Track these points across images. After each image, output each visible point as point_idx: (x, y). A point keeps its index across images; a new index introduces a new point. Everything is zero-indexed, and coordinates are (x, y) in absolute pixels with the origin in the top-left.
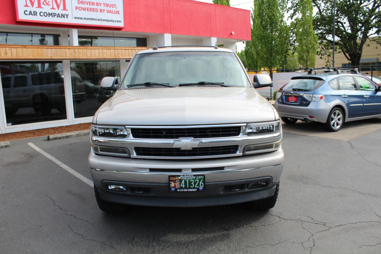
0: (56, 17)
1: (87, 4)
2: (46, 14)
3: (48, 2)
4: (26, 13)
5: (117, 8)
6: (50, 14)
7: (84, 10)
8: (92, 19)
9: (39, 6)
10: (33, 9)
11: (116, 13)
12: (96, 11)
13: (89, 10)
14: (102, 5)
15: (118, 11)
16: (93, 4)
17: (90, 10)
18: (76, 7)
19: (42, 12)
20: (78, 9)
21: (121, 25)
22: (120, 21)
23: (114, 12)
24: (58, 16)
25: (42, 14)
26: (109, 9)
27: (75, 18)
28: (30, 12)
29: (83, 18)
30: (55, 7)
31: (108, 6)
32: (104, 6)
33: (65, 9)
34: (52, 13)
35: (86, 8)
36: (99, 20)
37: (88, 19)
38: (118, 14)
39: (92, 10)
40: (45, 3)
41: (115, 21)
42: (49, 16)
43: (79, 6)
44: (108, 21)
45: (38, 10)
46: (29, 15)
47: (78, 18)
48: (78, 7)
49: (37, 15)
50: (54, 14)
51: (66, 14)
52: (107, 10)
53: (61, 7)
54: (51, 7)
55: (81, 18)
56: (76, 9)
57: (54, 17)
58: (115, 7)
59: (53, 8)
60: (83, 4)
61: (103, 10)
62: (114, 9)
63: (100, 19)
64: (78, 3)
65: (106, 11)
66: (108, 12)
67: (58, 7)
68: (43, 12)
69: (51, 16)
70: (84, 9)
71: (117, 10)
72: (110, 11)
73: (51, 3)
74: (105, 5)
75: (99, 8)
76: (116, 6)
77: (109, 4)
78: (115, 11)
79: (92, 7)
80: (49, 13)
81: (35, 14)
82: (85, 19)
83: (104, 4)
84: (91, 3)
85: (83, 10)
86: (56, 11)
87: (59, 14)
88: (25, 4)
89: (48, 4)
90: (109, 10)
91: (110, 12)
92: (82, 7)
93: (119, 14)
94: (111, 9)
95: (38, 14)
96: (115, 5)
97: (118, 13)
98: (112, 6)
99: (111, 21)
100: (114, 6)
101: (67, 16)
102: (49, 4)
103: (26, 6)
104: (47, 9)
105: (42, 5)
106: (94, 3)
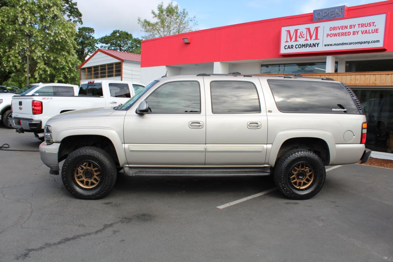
0: (308, 47)
1: (339, 29)
2: (300, 46)
3: (303, 35)
4: (286, 47)
5: (375, 26)
6: (303, 46)
7: (335, 36)
8: (343, 44)
9: (296, 40)
10: (290, 44)
11: (373, 31)
12: (348, 35)
13: (341, 35)
14: (357, 26)
15: (376, 29)
16: (346, 27)
17: (342, 35)
18: (327, 34)
19: (297, 45)
20: (329, 36)
21: (380, 45)
22: (378, 41)
23: (370, 32)
24: (310, 46)
25: (297, 46)
26: (364, 29)
27: (325, 45)
28: (289, 46)
29: (333, 45)
30: (308, 38)
31: (364, 26)
32: (359, 27)
33: (316, 38)
34: (305, 44)
35: (337, 33)
36: (350, 44)
37: (338, 45)
38: (376, 32)
39: (344, 35)
40: (301, 37)
41: (370, 42)
42: (302, 48)
43: (330, 33)
44: (361, 43)
45: (294, 44)
46: (288, 49)
47: (328, 45)
48: (330, 34)
49: (293, 48)
50: (307, 44)
51: (317, 43)
52: (362, 31)
53: (314, 37)
54: (305, 39)
55: (331, 45)
56: (327, 36)
57: (306, 47)
58: (373, 26)
59: (306, 40)
60: (335, 30)
61: (357, 31)
62: (372, 28)
63: (352, 43)
64: (330, 30)
65: (360, 33)
66: (362, 33)
67: (311, 37)
68: (298, 45)
69: (303, 47)
70: (335, 35)
71: (376, 28)
72: (366, 31)
73: (305, 36)
74: (360, 25)
75: (351, 31)
76: (375, 24)
77: (365, 24)
78: (372, 30)
79: (344, 31)
80: (303, 45)
81: (292, 47)
82: (335, 44)
83: (359, 25)
84: (344, 27)
85: (334, 36)
86: (309, 42)
87: (310, 44)
88: (286, 41)
89: (303, 37)
90: (364, 31)
91: (366, 32)
92: (334, 34)
93: (378, 32)
94: (368, 29)
95: (294, 47)
96: (373, 23)
97: (376, 31)
98: (368, 25)
99: (365, 43)
100: (372, 24)
101: (318, 45)
102: (304, 37)
103: (287, 42)
104: (301, 41)
105: (298, 39)
106: (347, 26)
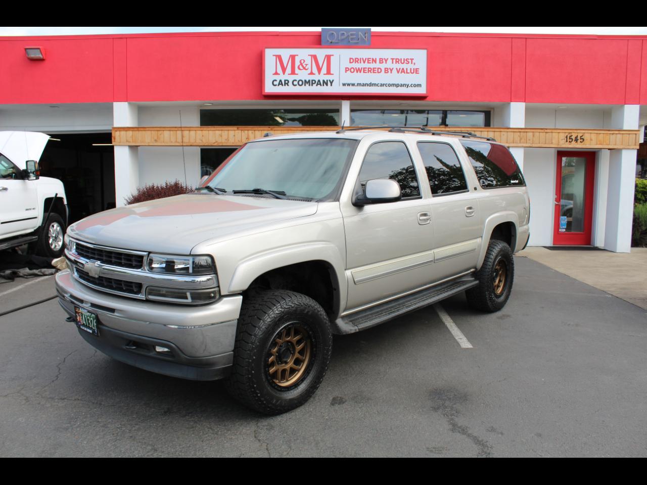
0: (315, 85)
1: (364, 62)
2: (300, 83)
3: (305, 66)
4: (275, 83)
5: (414, 63)
6: (307, 82)
7: (359, 72)
8: (371, 85)
9: (293, 72)
10: (283, 77)
11: (412, 72)
12: (378, 72)
13: (367, 71)
14: (390, 61)
15: (416, 69)
16: (374, 61)
17: (369, 71)
18: (346, 68)
19: (296, 80)
20: (349, 71)
21: (422, 91)
22: (419, 85)
23: (409, 71)
24: (319, 83)
25: (295, 83)
26: (400, 66)
27: (344, 85)
28: (281, 81)
29: (356, 84)
30: (315, 70)
31: (400, 62)
32: (393, 63)
33: (329, 72)
34: (309, 81)
35: (362, 68)
36: (382, 85)
37: (364, 85)
38: (416, 73)
39: (372, 71)
40: (301, 67)
41: (410, 85)
42: (305, 85)
43: (350, 66)
44: (397, 86)
45: (291, 78)
46: (278, 85)
47: (349, 85)
48: (350, 68)
49: (288, 85)
50: (312, 81)
51: (330, 81)
52: (397, 69)
53: (324, 70)
54: (309, 71)
55: (353, 85)
56: (346, 71)
57: (312, 85)
58: (412, 63)
59: (312, 73)
60: (358, 63)
61: (390, 69)
62: (409, 66)
63: (384, 84)
64: (350, 62)
65: (395, 71)
66: (398, 72)
67: (319, 70)
68: (298, 80)
69: (307, 85)
70: (359, 70)
71: (415, 67)
72: (403, 69)
73: (309, 66)
74: (394, 61)
75: (383, 66)
76: (414, 61)
77: (401, 59)
78: (411, 69)
79: (372, 66)
80: (305, 81)
81: (286, 83)
82: (359, 84)
83: (393, 59)
84: (371, 60)
85: (357, 72)
86: (316, 77)
87: (319, 81)
88: (274, 72)
89: (305, 68)
90: (400, 69)
91: (403, 71)
92: (356, 68)
93: (418, 73)
94: (405, 66)
95: (290, 83)
96: (412, 59)
97: (416, 71)
98: (405, 62)
99: (402, 85)
100: (410, 61)
101: (331, 83)
102: (307, 68)
103: (276, 73)
104: (303, 75)
105: (297, 71)
106: (376, 59)
